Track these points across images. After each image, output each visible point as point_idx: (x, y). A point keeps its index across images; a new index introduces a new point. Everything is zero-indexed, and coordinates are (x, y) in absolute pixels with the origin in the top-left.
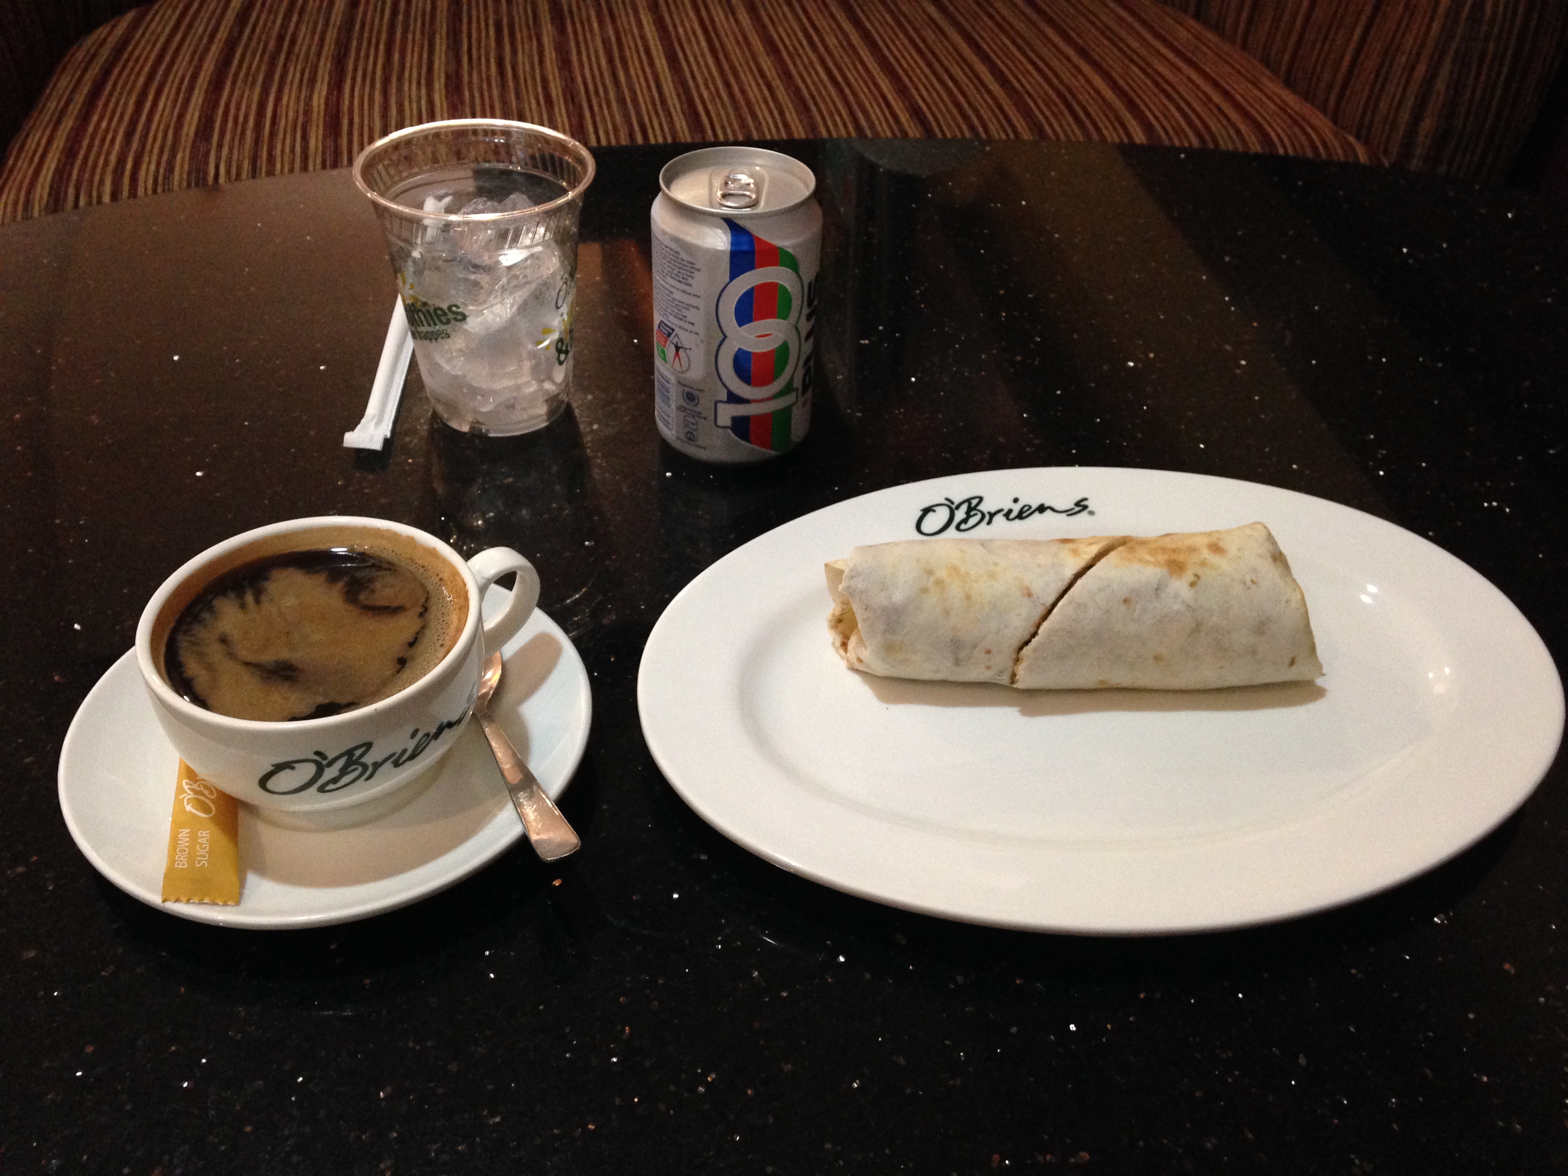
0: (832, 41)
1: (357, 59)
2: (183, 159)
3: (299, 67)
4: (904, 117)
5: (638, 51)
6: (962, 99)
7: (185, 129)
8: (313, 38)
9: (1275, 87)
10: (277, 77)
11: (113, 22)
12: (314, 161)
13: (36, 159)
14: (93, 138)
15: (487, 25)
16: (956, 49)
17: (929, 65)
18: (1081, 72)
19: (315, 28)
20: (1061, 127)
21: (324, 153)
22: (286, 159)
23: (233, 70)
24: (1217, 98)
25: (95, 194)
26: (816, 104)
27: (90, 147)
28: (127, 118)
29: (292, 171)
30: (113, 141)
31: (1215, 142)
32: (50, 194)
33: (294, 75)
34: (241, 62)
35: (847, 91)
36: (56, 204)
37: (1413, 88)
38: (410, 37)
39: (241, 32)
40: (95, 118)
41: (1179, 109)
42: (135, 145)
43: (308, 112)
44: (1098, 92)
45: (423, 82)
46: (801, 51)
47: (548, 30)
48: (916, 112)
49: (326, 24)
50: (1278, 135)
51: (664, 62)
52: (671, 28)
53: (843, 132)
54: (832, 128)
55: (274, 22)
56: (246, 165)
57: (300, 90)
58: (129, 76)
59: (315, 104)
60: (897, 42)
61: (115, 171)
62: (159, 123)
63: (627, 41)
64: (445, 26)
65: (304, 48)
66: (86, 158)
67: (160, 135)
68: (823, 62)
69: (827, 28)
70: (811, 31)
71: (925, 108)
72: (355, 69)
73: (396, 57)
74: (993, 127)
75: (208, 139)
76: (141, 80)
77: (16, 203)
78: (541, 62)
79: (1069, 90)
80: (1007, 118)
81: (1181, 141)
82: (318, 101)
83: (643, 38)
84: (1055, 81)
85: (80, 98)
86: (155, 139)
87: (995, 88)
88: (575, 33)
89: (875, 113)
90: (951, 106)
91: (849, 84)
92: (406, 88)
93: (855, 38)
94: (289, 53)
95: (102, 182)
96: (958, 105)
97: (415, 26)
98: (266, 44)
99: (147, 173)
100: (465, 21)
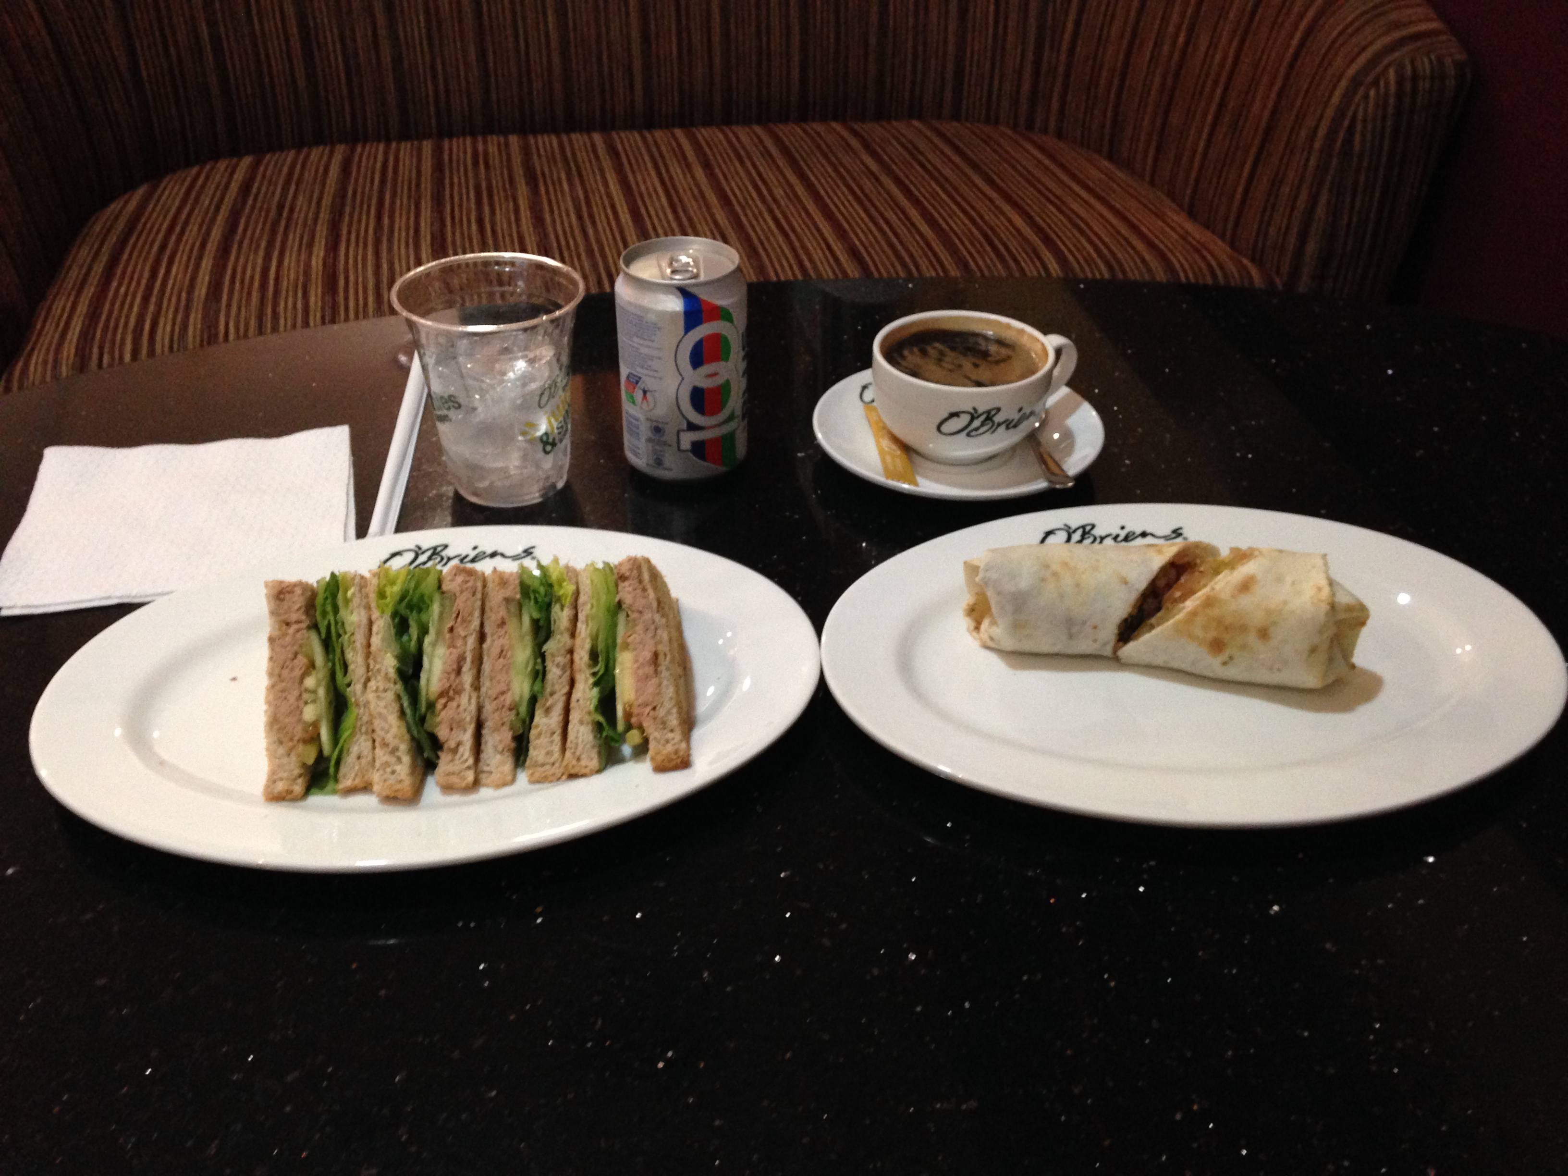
0: (779, 192)
1: (350, 225)
2: (196, 318)
3: (298, 231)
4: (843, 257)
5: (604, 208)
6: (894, 240)
7: (196, 293)
8: (309, 207)
9: (1178, 218)
10: (278, 244)
11: (126, 197)
12: (315, 316)
13: (62, 324)
14: (113, 304)
15: (467, 188)
16: (891, 197)
17: (866, 211)
18: (1003, 213)
19: (311, 197)
20: (984, 261)
21: (323, 308)
22: (289, 314)
23: (237, 238)
24: (1124, 230)
25: (117, 353)
26: (765, 250)
27: (111, 312)
28: (144, 282)
29: (294, 326)
30: (131, 306)
31: (1124, 272)
32: (76, 355)
33: (293, 240)
34: (245, 230)
35: (792, 236)
36: (82, 363)
37: (1298, 214)
38: (398, 202)
39: (244, 203)
40: (115, 284)
41: (1091, 242)
42: (152, 308)
43: (307, 273)
44: (1018, 230)
45: (411, 241)
46: (750, 202)
47: (523, 190)
48: (854, 253)
49: (322, 193)
50: (1179, 262)
51: (628, 216)
52: (634, 186)
53: (790, 273)
54: (779, 271)
55: (274, 193)
56: (253, 323)
57: (299, 255)
58: (143, 246)
59: (314, 262)
60: (838, 191)
61: (135, 331)
62: (173, 288)
63: (595, 199)
64: (429, 190)
65: (302, 215)
66: (108, 320)
67: (174, 300)
68: (771, 211)
69: (775, 181)
70: (760, 183)
71: (863, 251)
72: (349, 233)
73: (386, 221)
74: (923, 263)
75: (218, 300)
76: (155, 248)
77: (45, 362)
78: (518, 220)
79: (992, 229)
80: (935, 255)
81: (1092, 272)
82: (317, 263)
83: (609, 196)
84: (979, 221)
85: (99, 268)
86: (170, 300)
87: (924, 228)
88: (547, 192)
89: (818, 255)
90: (886, 248)
91: (794, 231)
92: (396, 247)
93: (800, 190)
94: (289, 219)
95: (123, 340)
96: (892, 246)
97: (402, 192)
98: (268, 211)
99: (163, 334)
100: (447, 186)
